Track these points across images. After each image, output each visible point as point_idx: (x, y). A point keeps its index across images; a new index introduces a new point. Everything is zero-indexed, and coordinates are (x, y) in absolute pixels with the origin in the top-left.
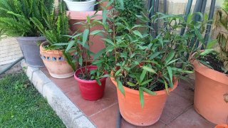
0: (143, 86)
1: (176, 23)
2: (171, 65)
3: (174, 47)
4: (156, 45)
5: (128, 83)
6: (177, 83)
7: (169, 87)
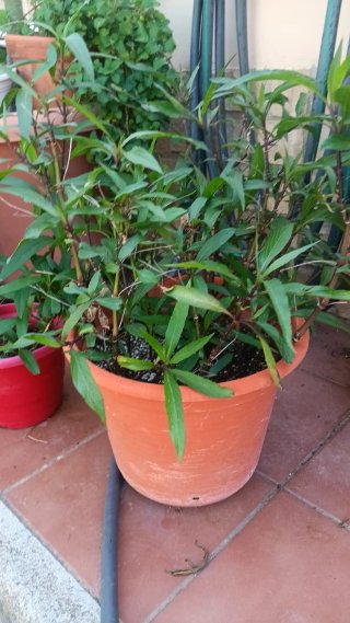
0: (181, 365)
1: (285, 114)
2: (281, 275)
3: (284, 208)
4: (218, 203)
5: (122, 360)
6: (306, 339)
7: (278, 358)
